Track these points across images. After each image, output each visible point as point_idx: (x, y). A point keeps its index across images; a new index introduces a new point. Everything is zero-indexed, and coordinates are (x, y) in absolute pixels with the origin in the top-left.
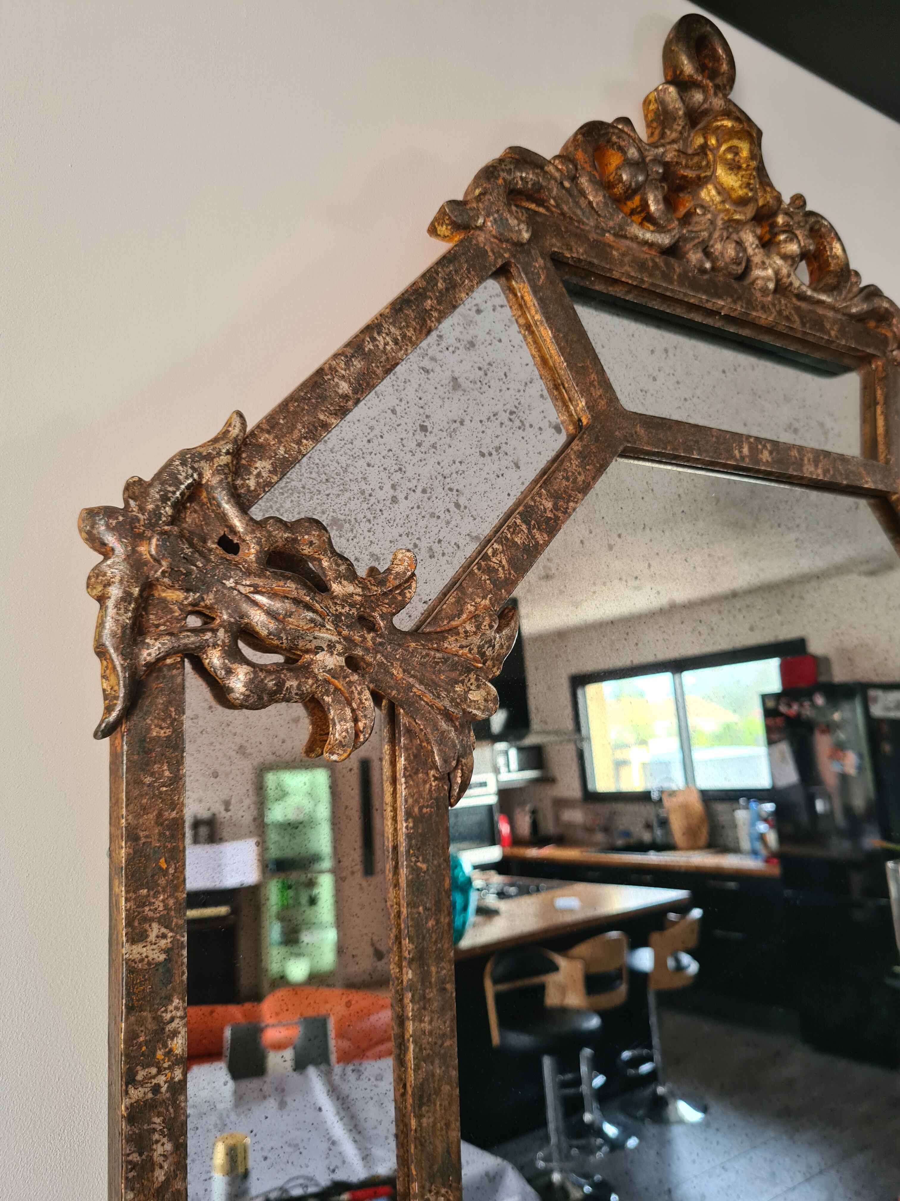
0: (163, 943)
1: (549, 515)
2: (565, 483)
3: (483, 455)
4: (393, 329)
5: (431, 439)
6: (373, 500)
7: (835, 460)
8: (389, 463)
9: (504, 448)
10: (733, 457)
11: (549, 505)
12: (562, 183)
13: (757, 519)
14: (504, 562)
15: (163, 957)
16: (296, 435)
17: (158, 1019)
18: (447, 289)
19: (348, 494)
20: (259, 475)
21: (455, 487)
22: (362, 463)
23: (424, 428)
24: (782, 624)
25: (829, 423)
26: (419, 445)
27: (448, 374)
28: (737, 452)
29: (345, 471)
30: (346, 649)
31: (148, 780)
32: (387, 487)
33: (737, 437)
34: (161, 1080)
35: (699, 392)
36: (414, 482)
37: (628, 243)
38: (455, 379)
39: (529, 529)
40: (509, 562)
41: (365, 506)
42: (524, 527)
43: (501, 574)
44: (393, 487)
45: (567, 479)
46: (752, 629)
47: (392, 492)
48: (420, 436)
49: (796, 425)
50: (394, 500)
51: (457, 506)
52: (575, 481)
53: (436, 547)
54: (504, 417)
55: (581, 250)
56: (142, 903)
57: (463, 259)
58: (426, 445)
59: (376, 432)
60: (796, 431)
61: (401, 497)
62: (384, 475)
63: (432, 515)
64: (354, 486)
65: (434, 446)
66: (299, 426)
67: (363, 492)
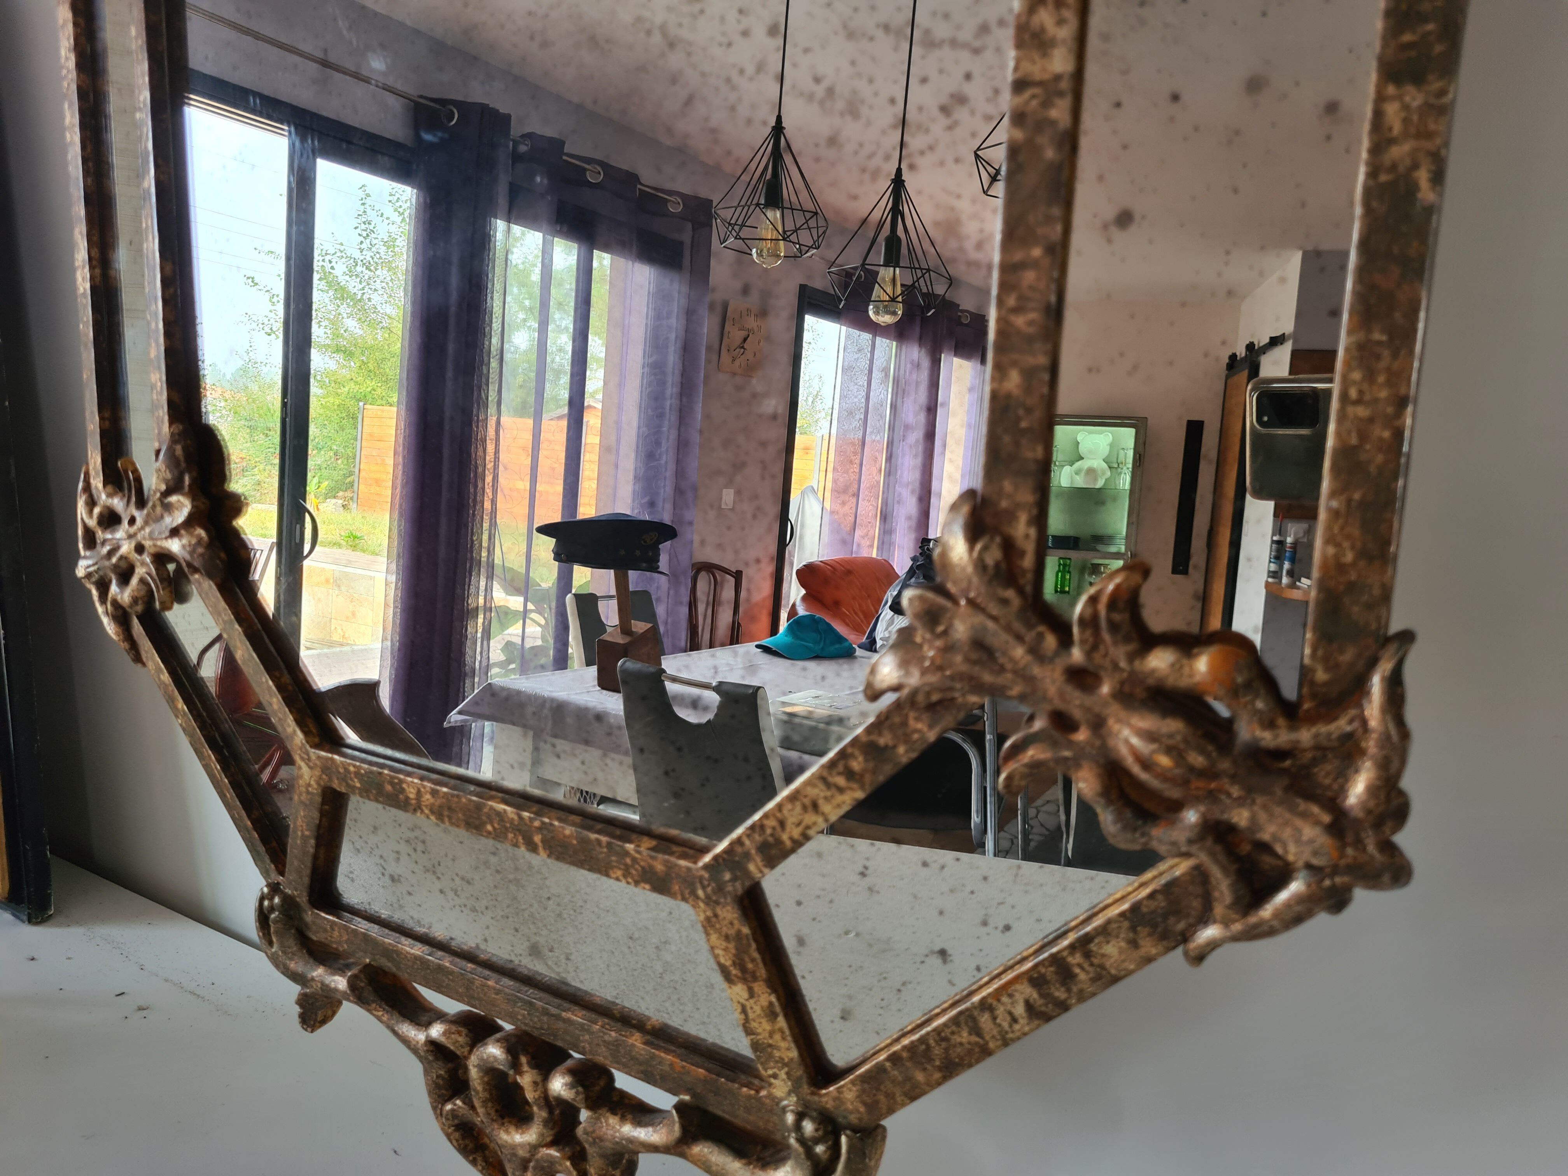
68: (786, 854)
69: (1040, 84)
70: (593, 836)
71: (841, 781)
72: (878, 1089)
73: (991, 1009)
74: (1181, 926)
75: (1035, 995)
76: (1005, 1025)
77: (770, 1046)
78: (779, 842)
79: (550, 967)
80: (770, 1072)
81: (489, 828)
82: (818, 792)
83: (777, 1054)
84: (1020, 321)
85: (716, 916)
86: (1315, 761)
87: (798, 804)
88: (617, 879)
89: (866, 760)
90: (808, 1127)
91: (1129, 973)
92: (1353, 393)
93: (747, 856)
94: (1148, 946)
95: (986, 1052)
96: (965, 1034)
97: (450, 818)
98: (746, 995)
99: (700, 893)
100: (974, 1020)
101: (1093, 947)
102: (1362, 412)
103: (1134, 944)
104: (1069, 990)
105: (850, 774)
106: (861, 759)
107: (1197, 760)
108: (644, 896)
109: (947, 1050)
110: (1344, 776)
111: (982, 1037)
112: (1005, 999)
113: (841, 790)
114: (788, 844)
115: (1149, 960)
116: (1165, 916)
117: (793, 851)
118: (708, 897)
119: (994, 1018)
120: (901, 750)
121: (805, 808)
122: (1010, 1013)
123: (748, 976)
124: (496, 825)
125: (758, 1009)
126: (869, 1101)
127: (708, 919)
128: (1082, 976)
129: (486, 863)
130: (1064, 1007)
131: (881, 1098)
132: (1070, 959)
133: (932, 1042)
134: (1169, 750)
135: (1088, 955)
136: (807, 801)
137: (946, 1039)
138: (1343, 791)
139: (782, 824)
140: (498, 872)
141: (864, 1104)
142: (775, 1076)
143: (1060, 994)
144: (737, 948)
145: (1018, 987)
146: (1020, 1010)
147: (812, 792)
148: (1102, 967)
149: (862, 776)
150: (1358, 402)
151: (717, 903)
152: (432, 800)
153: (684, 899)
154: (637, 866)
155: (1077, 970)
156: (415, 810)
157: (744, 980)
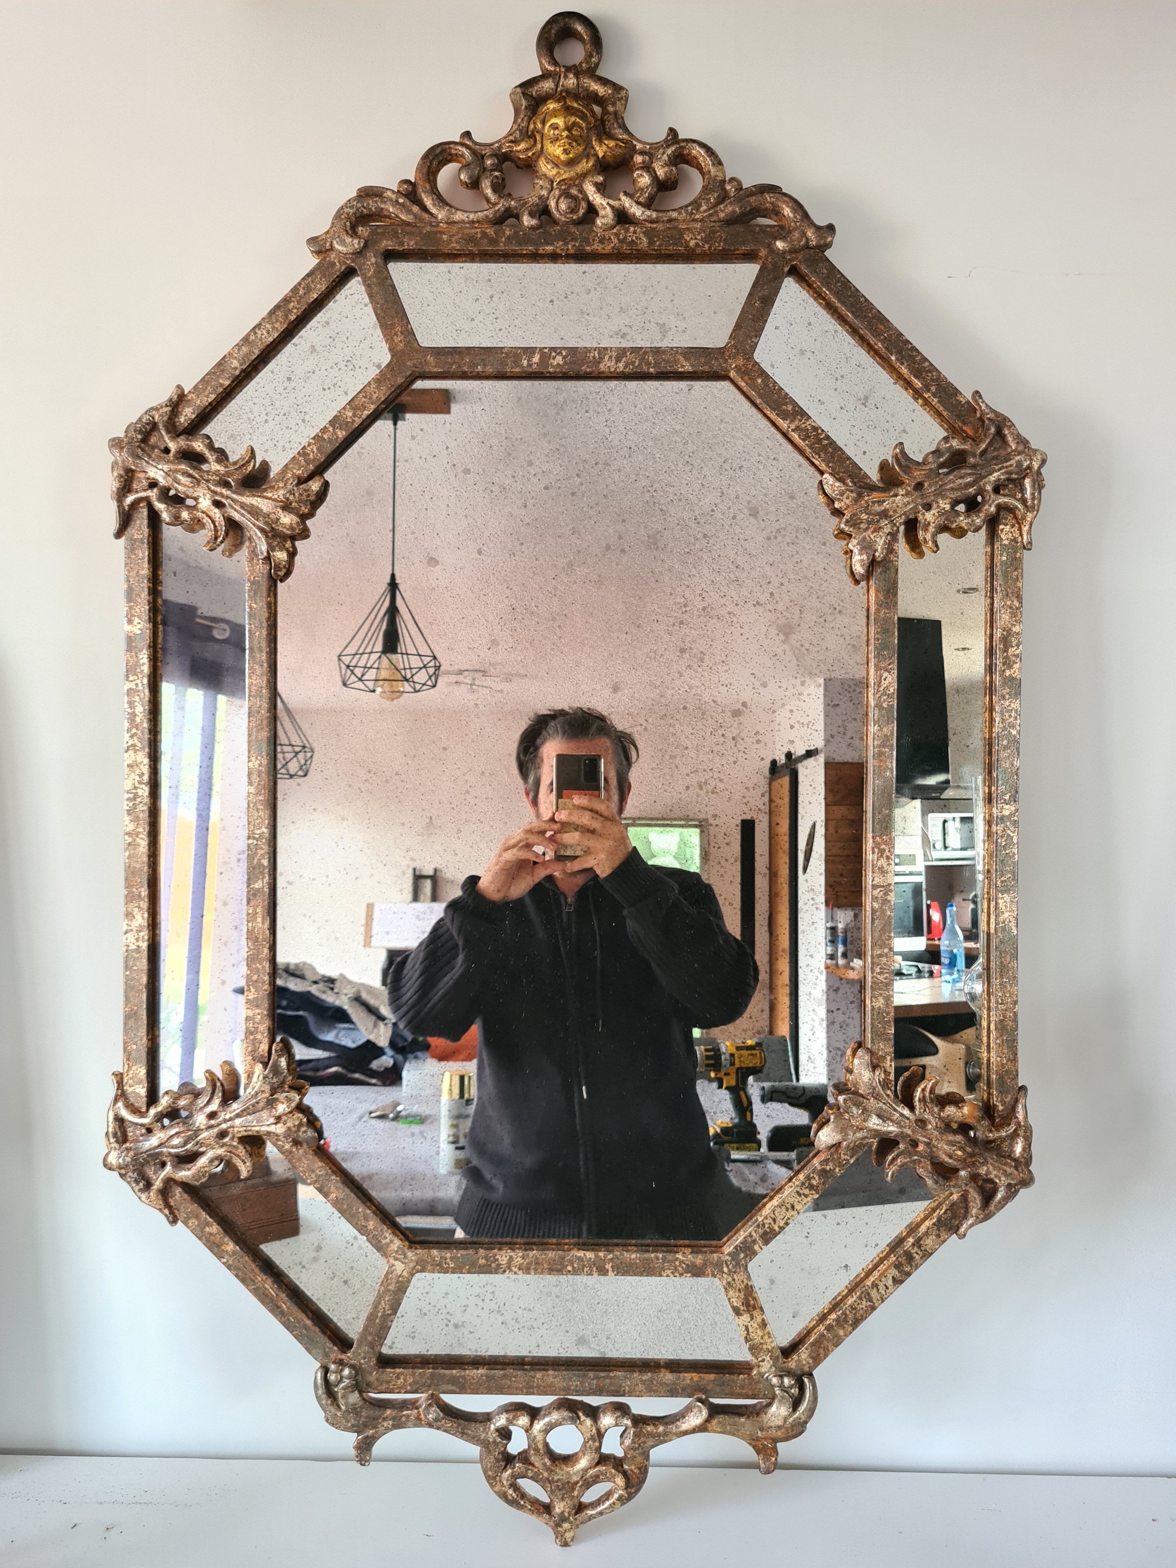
0: (139, 626)
1: (349, 420)
2: (364, 399)
3: (324, 389)
4: (268, 326)
5: (293, 384)
6: (254, 422)
7: (646, 353)
8: (267, 402)
9: (339, 384)
10: (522, 366)
11: (350, 414)
12: (397, 201)
13: (562, 409)
14: (315, 450)
15: (139, 632)
16: (206, 393)
17: (137, 657)
18: (305, 294)
19: (241, 421)
20: (186, 415)
21: (304, 410)
22: (251, 403)
23: (289, 379)
24: (582, 484)
25: (672, 322)
26: (285, 389)
27: (309, 344)
28: (525, 363)
29: (241, 409)
30: (212, 496)
31: (133, 557)
32: (263, 415)
33: (529, 351)
34: (139, 682)
35: (516, 322)
36: (279, 410)
37: (459, 225)
38: (313, 347)
39: (334, 430)
40: (317, 449)
41: (249, 426)
42: (331, 429)
43: (311, 456)
44: (267, 414)
45: (365, 397)
46: (546, 488)
47: (266, 417)
48: (286, 384)
49: (628, 330)
50: (266, 421)
51: (304, 421)
52: (370, 398)
53: (287, 445)
54: (342, 365)
55: (412, 243)
56: (130, 608)
57: (318, 273)
58: (289, 388)
59: (261, 385)
60: (624, 336)
61: (270, 419)
62: (262, 408)
63: (287, 428)
64: (245, 417)
65: (294, 389)
66: (209, 388)
67: (249, 419)
68: (776, 1235)
69: (883, 886)
70: (653, 1255)
71: (807, 1192)
72: (820, 1347)
73: (877, 1286)
74: (957, 1222)
75: (897, 1273)
76: (883, 1292)
77: (761, 1344)
78: (772, 1230)
79: (593, 1349)
80: (760, 1359)
81: (569, 1268)
82: (795, 1200)
83: (765, 1347)
84: (881, 977)
85: (734, 1280)
86: (1002, 1143)
87: (784, 1208)
88: (668, 1276)
89: (820, 1179)
90: (786, 1381)
91: (936, 1249)
92: (1000, 1001)
93: (754, 1242)
94: (943, 1235)
95: (873, 1308)
96: (864, 1303)
97: (535, 1269)
98: (749, 1319)
99: (725, 1270)
100: (869, 1294)
101: (922, 1242)
102: (1003, 1007)
103: (938, 1236)
104: (911, 1266)
105: (811, 1187)
106: (817, 1178)
107: (969, 1150)
108: (688, 1281)
109: (855, 1314)
110: (1011, 1146)
111: (871, 1301)
112: (883, 1279)
113: (806, 1196)
114: (777, 1229)
115: (944, 1241)
116: (951, 1219)
117: (780, 1233)
118: (730, 1271)
119: (878, 1290)
120: (837, 1170)
121: (787, 1209)
122: (885, 1285)
123: (751, 1309)
124: (575, 1265)
125: (755, 1325)
126: (814, 1355)
127: (729, 1283)
128: (917, 1257)
129: (548, 1294)
130: (909, 1274)
131: (821, 1351)
132: (913, 1251)
133: (848, 1312)
134: (960, 1148)
135: (919, 1247)
136: (789, 1206)
137: (855, 1308)
138: (1013, 1151)
139: (774, 1220)
140: (557, 1297)
141: (812, 1358)
142: (763, 1361)
143: (907, 1269)
144: (745, 1295)
145: (890, 1271)
146: (890, 1282)
147: (791, 1200)
148: (925, 1250)
149: (817, 1187)
150: (1001, 1004)
151: (735, 1272)
152: (522, 1261)
153: (714, 1276)
154: (684, 1266)
155: (915, 1255)
156: (504, 1271)
157: (748, 1311)
